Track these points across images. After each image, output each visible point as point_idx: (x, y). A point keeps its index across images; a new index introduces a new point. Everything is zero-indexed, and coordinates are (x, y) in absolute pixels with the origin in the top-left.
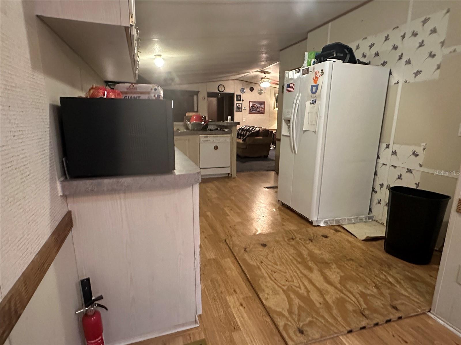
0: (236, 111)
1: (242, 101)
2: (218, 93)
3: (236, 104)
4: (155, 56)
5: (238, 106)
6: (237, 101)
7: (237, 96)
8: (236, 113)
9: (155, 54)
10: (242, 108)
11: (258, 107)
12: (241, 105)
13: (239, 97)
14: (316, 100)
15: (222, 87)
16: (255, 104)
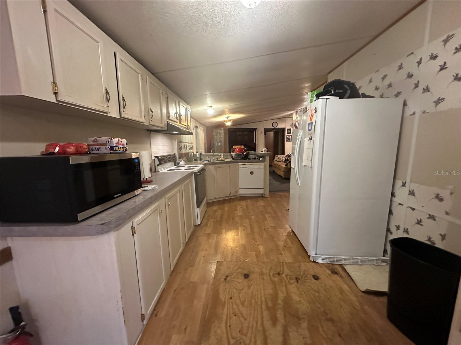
0: (287, 141)
1: (291, 134)
2: (273, 128)
3: (287, 136)
4: (208, 107)
5: (289, 138)
6: (288, 133)
7: (288, 129)
8: (286, 142)
9: (208, 106)
10: (291, 139)
12: (290, 137)
13: (289, 130)
14: (311, 137)
15: (276, 123)
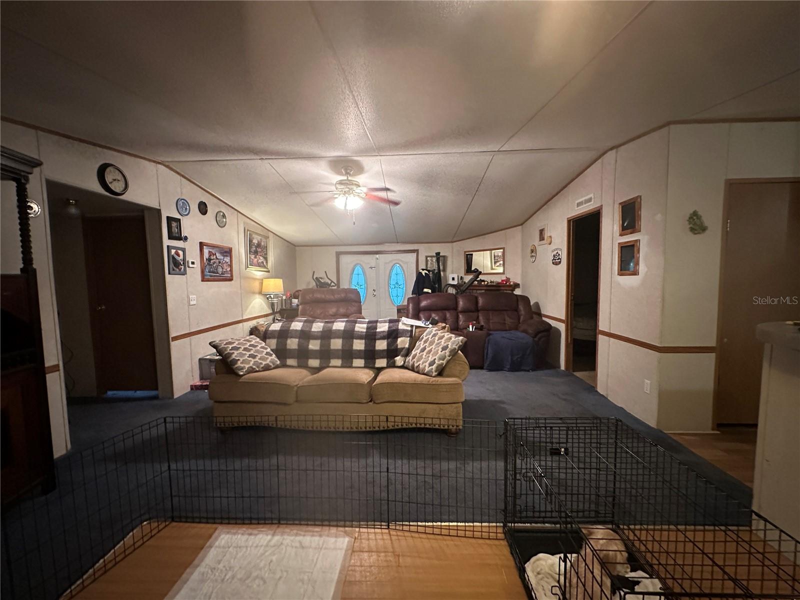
1: (183, 241)
3: (169, 248)
8: (168, 277)
10: (184, 264)
11: (220, 262)
15: (120, 177)
16: (213, 251)
